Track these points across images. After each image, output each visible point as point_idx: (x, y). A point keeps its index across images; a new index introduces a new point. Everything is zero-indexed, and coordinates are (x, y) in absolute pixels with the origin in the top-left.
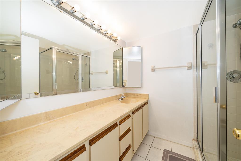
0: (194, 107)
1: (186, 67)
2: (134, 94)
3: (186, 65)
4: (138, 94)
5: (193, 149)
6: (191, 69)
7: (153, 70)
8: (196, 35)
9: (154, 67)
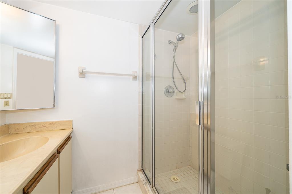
0: (139, 128)
1: (131, 77)
2: (34, 125)
3: (131, 73)
4: (46, 123)
5: (138, 183)
6: (136, 80)
7: (83, 74)
8: (142, 38)
9: (85, 70)
